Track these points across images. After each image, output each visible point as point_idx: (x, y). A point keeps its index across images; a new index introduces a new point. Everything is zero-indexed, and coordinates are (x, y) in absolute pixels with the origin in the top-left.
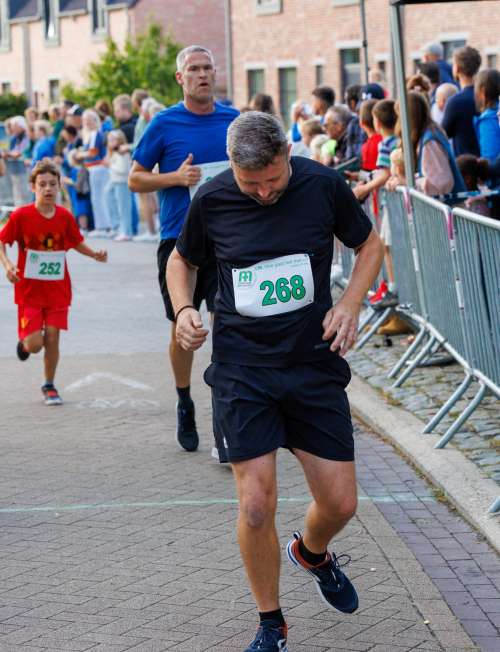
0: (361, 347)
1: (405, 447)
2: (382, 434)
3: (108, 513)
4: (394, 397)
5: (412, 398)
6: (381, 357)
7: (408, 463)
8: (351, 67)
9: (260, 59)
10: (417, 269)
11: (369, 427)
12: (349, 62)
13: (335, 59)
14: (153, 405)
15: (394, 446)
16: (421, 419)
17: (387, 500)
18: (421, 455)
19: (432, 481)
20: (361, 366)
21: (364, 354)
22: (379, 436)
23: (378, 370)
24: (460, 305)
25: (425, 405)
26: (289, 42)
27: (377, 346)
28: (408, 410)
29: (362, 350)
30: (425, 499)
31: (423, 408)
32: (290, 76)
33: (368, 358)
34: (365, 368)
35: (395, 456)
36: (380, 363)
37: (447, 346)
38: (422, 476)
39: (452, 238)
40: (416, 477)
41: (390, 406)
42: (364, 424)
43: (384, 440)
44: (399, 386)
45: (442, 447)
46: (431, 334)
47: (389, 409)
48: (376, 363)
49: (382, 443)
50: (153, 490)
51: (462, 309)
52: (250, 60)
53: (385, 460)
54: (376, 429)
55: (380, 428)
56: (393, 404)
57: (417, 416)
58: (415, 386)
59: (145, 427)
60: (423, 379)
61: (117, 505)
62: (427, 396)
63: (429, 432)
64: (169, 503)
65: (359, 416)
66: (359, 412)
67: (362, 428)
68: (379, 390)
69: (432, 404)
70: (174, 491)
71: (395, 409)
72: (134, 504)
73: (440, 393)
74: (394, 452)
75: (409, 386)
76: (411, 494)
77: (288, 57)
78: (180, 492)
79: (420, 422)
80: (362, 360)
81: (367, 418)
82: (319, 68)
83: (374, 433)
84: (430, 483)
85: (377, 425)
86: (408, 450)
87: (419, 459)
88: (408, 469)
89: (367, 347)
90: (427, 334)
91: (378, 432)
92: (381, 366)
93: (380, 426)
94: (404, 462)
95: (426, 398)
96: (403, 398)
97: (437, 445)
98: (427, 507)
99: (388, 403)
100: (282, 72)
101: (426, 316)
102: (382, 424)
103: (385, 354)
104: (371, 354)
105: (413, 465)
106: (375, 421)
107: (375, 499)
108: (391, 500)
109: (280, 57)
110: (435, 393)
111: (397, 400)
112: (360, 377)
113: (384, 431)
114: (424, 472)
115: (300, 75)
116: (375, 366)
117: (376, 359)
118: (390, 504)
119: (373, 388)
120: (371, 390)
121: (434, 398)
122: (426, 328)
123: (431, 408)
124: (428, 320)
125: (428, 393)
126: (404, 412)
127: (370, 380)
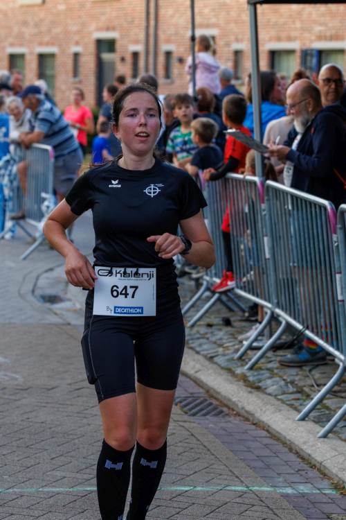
0: (193, 326)
1: (284, 434)
2: (251, 419)
3: (24, 498)
4: (251, 379)
5: (269, 382)
6: (218, 337)
7: (291, 450)
8: (106, 56)
9: (21, 45)
10: (268, 256)
11: (233, 410)
12: (104, 52)
13: (92, 48)
14: (16, 379)
15: (268, 431)
16: (287, 405)
17: (289, 491)
18: (305, 443)
19: (326, 472)
20: (200, 345)
21: (198, 332)
22: (247, 419)
23: (221, 350)
24: (340, 298)
25: (285, 390)
26: (49, 31)
27: (210, 326)
28: (270, 394)
29: (195, 329)
30: (327, 492)
31: (284, 393)
32: (49, 61)
33: (203, 336)
34: (205, 347)
35: (276, 443)
36: (218, 342)
37: (308, 333)
38: (313, 467)
39: (335, 233)
40: (306, 467)
41: (249, 389)
42: (226, 406)
43: (254, 424)
44: (251, 368)
45: (325, 436)
46: (280, 319)
47: (250, 392)
48: (215, 343)
49: (254, 427)
50: (59, 474)
51: (343, 301)
52: (12, 45)
53: (266, 445)
54: (242, 412)
55: (247, 412)
56: (252, 388)
57: (282, 401)
58: (268, 369)
59: (20, 403)
60: (271, 362)
61: (29, 490)
62: (284, 380)
63: (303, 419)
64: (80, 488)
65: (219, 397)
66: (219, 393)
67: (225, 409)
68: (230, 371)
69: (291, 389)
70: (78, 476)
71: (256, 393)
72: (46, 489)
73: (297, 378)
74: (271, 438)
75: (261, 369)
76: (309, 485)
77: (47, 44)
78: (86, 477)
79: (288, 408)
80: (198, 338)
81: (230, 400)
82: (76, 55)
83: (239, 415)
84: (324, 474)
85: (243, 408)
86: (288, 437)
87: (304, 447)
88: (293, 457)
89: (200, 325)
90: (274, 318)
91: (246, 415)
92: (221, 346)
93: (247, 409)
94: (287, 450)
95: (283, 383)
96: (260, 381)
97: (320, 434)
98: (333, 501)
99: (247, 386)
100: (42, 58)
101: (275, 301)
102: (249, 408)
103: (221, 334)
104: (206, 333)
105: (297, 453)
106: (240, 405)
107: (279, 490)
108: (295, 492)
109: (41, 44)
110: (292, 378)
111: (254, 383)
112: (205, 356)
113: (252, 415)
114: (313, 462)
115: (59, 61)
116: (214, 346)
117: (214, 339)
118: (296, 497)
119: (222, 368)
120: (222, 372)
121: (292, 383)
122: (273, 313)
123: (292, 393)
124: (278, 305)
125: (285, 378)
126: (265, 396)
127: (216, 359)
